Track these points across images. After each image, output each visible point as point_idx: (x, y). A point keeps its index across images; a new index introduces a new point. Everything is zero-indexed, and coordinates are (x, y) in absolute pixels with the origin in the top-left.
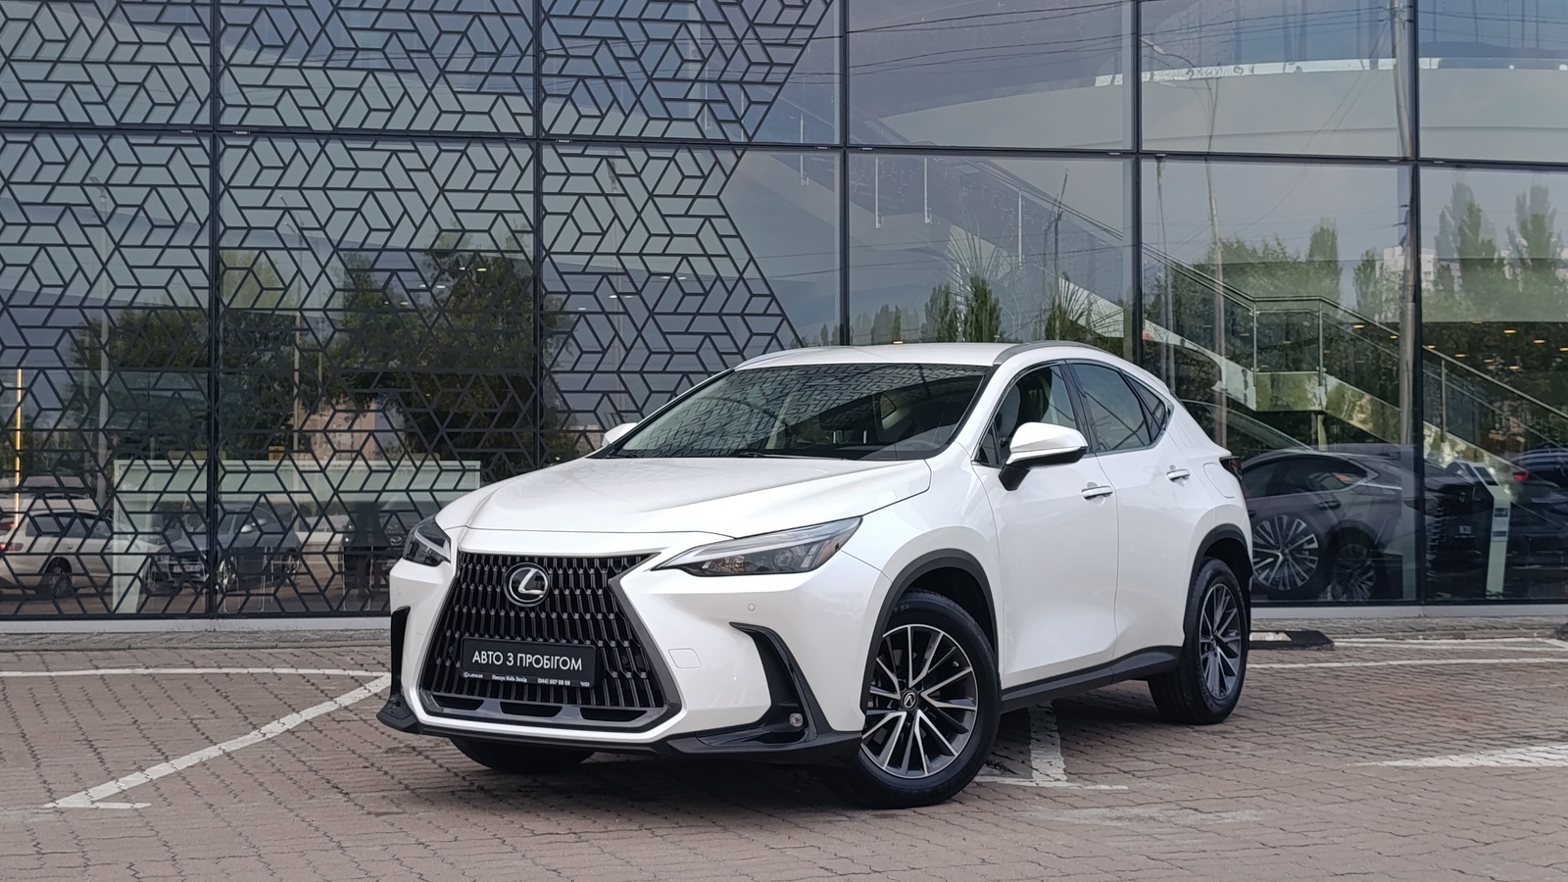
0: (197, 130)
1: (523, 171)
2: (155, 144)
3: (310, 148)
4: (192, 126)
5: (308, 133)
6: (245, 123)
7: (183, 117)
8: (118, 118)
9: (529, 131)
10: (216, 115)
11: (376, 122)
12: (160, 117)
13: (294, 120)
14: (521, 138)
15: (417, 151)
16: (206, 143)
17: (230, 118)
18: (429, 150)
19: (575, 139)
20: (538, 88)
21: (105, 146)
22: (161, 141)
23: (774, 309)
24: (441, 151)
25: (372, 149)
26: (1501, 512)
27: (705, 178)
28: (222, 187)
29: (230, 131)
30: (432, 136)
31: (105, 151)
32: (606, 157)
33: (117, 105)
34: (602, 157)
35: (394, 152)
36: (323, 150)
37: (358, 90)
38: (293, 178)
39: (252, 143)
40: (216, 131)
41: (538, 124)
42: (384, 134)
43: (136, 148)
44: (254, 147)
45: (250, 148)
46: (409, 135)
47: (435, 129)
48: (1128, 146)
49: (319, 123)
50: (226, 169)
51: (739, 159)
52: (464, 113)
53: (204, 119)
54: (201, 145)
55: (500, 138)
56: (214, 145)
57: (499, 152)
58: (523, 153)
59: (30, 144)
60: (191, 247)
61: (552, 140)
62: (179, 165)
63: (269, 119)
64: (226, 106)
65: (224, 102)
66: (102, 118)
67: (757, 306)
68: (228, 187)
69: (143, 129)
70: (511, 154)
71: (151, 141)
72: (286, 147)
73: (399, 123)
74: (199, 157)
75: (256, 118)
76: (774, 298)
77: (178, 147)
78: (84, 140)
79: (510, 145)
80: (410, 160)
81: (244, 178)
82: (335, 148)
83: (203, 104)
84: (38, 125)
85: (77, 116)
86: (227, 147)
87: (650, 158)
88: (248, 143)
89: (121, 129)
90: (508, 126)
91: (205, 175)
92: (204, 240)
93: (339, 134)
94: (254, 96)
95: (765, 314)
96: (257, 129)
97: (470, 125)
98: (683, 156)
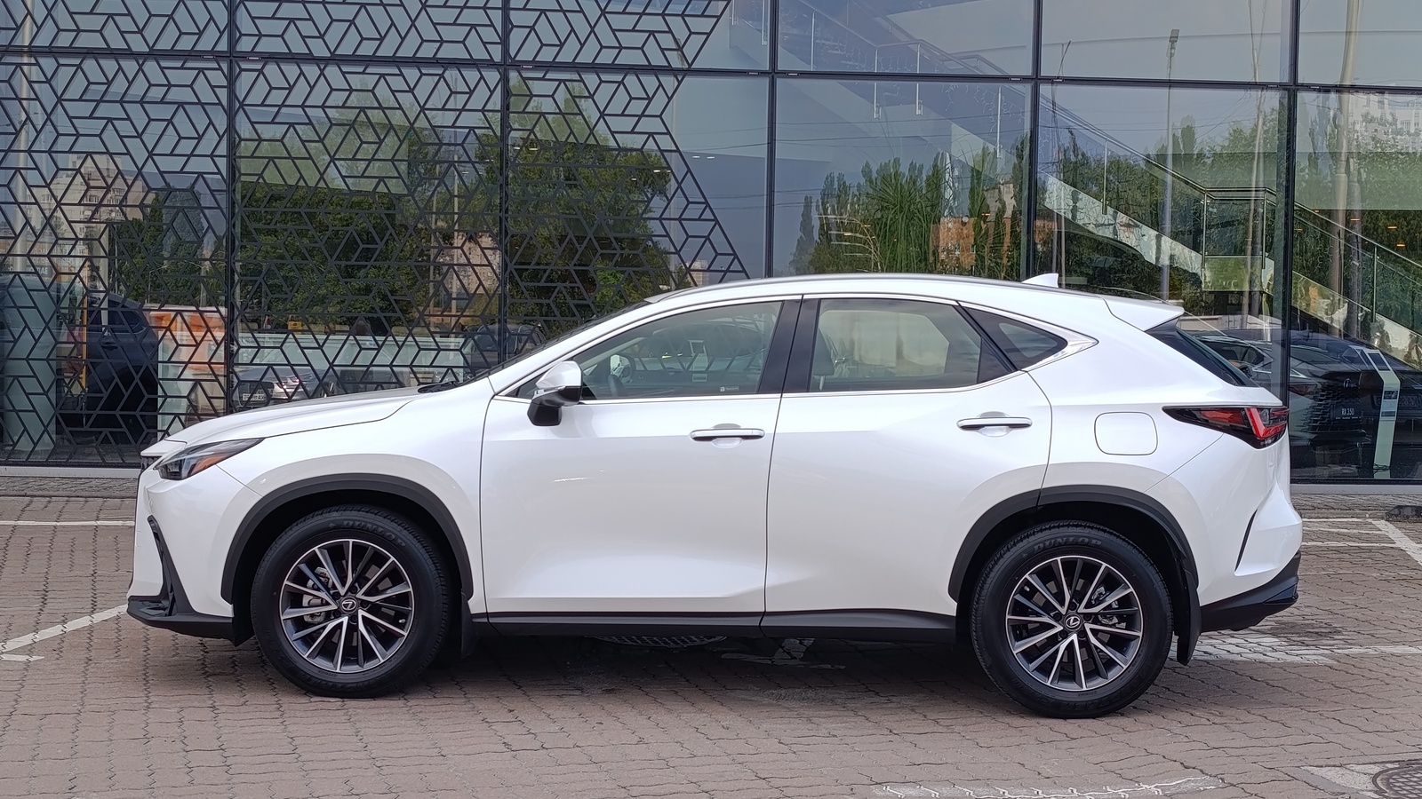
0: (216, 56)
1: (492, 92)
2: (182, 68)
3: (312, 71)
4: (212, 52)
5: (310, 58)
6: (257, 50)
7: (205, 44)
8: (151, 45)
9: (497, 58)
10: (232, 43)
11: (367, 49)
12: (186, 44)
13: (298, 47)
14: (490, 64)
15: (401, 74)
16: (225, 66)
17: (245, 45)
18: (411, 74)
19: (536, 65)
20: (506, 19)
21: (140, 69)
22: (187, 65)
23: (708, 215)
24: (422, 74)
25: (363, 73)
26: (1390, 394)
27: (650, 99)
28: (238, 105)
29: (245, 56)
30: (415, 62)
31: (141, 73)
32: (564, 81)
33: (150, 34)
34: (560, 81)
35: (382, 76)
36: (322, 73)
37: (352, 22)
38: (297, 97)
39: (263, 68)
40: (232, 57)
41: (506, 52)
42: (373, 60)
43: (166, 71)
44: (265, 71)
45: (261, 71)
46: (394, 61)
47: (418, 55)
48: (1028, 72)
49: (319, 50)
50: (241, 89)
51: (680, 83)
52: (442, 42)
53: (223, 46)
54: (220, 69)
55: (472, 63)
56: (231, 69)
57: (472, 75)
58: (493, 76)
59: (79, 67)
60: (212, 156)
61: (518, 65)
62: (201, 85)
63: (276, 46)
64: (241, 35)
65: (240, 32)
66: (138, 45)
67: (693, 211)
68: (242, 105)
69: (172, 54)
70: (482, 77)
71: (179, 64)
72: (291, 70)
73: (387, 50)
74: (218, 78)
75: (266, 46)
76: (708, 205)
77: (201, 70)
78: (123, 63)
79: (481, 70)
80: (397, 83)
81: (256, 97)
82: (332, 72)
83: (221, 33)
84: (85, 51)
85: (117, 43)
86: (242, 70)
87: (601, 82)
88: (259, 66)
89: (154, 54)
90: (478, 53)
91: (223, 94)
92: (222, 150)
93: (336, 59)
94: (265, 26)
95: (699, 219)
96: (267, 55)
97: (447, 52)
98: (631, 80)
